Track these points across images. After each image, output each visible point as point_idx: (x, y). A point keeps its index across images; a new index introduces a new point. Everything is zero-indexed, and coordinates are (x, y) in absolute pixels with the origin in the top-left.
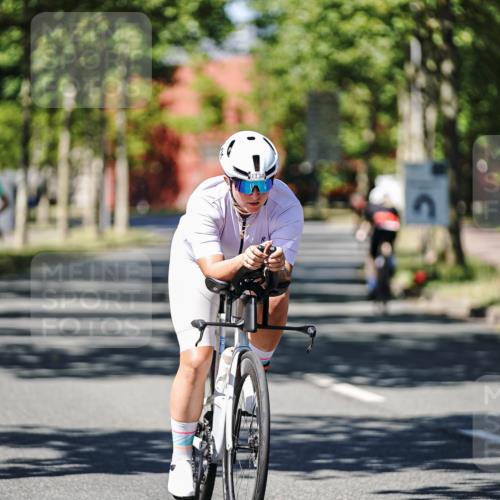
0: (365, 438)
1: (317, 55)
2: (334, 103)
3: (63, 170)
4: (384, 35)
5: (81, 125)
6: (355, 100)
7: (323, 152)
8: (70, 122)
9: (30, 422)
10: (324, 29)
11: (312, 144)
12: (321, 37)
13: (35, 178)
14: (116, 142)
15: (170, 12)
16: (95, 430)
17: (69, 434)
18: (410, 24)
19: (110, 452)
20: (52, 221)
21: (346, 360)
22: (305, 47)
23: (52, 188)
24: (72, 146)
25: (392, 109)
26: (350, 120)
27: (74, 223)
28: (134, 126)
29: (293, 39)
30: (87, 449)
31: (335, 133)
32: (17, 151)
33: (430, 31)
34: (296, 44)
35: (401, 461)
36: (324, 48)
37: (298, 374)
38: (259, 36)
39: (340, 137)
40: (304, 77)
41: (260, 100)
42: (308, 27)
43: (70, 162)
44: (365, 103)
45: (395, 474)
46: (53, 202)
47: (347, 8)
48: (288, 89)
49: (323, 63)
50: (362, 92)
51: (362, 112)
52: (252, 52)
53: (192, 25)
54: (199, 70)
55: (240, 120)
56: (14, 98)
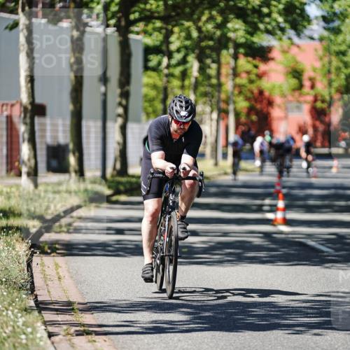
5: (202, 89)
8: (195, 87)
14: (227, 102)
15: (265, 10)
17: (195, 304)
19: (224, 316)
28: (239, 88)
30: (207, 314)
32: (160, 107)
38: (325, 28)
41: (329, 72)
52: (321, 39)
53: (280, 19)
54: (284, 52)
55: (313, 87)
56: (156, 69)
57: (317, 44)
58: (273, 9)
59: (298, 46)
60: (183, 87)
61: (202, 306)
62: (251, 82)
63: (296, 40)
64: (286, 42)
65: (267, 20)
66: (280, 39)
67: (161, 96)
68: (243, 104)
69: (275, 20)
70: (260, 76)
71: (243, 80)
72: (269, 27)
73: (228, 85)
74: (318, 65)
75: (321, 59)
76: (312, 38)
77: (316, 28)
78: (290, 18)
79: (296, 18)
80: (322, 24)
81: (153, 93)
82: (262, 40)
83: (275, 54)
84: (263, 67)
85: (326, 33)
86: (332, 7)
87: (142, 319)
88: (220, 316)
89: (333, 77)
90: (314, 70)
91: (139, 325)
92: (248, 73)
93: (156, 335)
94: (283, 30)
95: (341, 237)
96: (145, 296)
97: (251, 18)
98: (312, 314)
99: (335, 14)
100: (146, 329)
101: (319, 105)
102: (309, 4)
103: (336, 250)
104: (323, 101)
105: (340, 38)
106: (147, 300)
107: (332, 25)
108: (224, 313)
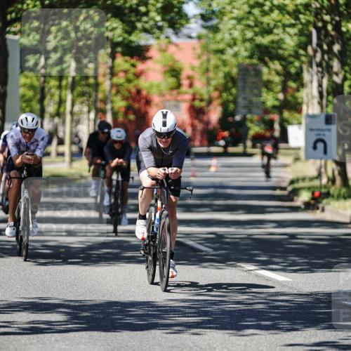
0: (278, 307)
2: (258, 73)
3: (68, 118)
4: (292, 26)
5: (79, 89)
6: (271, 71)
7: (249, 107)
8: (73, 87)
11: (240, 101)
13: (48, 125)
14: (104, 101)
15: (143, 9)
16: (90, 300)
17: (72, 304)
18: (312, 19)
19: (101, 316)
20: (61, 154)
21: (265, 253)
22: (236, 34)
23: (61, 134)
25: (298, 77)
26: (268, 85)
28: (117, 88)
30: (85, 314)
31: (259, 95)
32: (37, 107)
33: (325, 23)
35: (304, 323)
36: (249, 34)
37: (231, 263)
38: (206, 28)
39: (263, 98)
40: (236, 55)
41: (207, 70)
42: (239, 20)
43: (72, 113)
44: (278, 73)
45: (299, 332)
46: (61, 142)
48: (225, 63)
50: (277, 65)
51: (277, 79)
52: (199, 38)
53: (158, 18)
54: (163, 50)
55: (191, 85)
57: (194, 42)
58: (151, 7)
59: (176, 45)
60: (60, 87)
61: (79, 306)
62: (129, 81)
63: (174, 39)
64: (163, 41)
65: (145, 19)
66: (158, 38)
67: (38, 96)
68: (120, 104)
69: (153, 19)
70: (138, 75)
71: (120, 79)
72: (147, 26)
73: (106, 85)
74: (197, 63)
75: (199, 57)
76: (190, 37)
77: (195, 27)
78: (168, 17)
79: (174, 17)
80: (201, 22)
81: (30, 93)
82: (140, 39)
83: (153, 53)
84: (141, 66)
85: (204, 32)
86: (210, 5)
87: (19, 320)
88: (98, 316)
89: (211, 75)
90: (193, 68)
91: (16, 326)
92: (126, 72)
93: (33, 336)
94: (160, 28)
95: (220, 237)
96: (22, 296)
97: (128, 17)
98: (191, 313)
99: (213, 12)
100: (24, 329)
101: (197, 103)
102: (187, 3)
103: (215, 249)
104: (202, 100)
105: (219, 36)
106: (24, 300)
107: (210, 23)
108: (101, 313)
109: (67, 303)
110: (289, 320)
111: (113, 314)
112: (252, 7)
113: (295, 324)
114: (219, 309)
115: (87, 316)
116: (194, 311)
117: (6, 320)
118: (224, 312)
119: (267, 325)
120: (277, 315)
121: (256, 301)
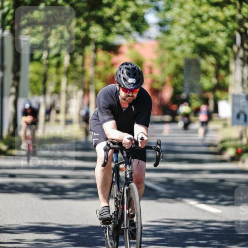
0: (211, 231)
1: (189, 40)
2: (198, 64)
3: (63, 96)
4: (223, 31)
5: (72, 74)
6: (208, 63)
7: (192, 88)
8: (67, 73)
9: (46, 221)
10: (193, 28)
11: (187, 84)
12: (192, 31)
13: (49, 100)
14: (90, 83)
15: (117, 18)
16: (78, 225)
17: (65, 227)
18: (236, 25)
19: (86, 236)
20: (58, 121)
21: (203, 192)
22: (183, 36)
23: (57, 105)
24: (67, 84)
25: (226, 67)
26: (205, 73)
27: (68, 122)
28: (98, 74)
29: (178, 32)
30: (74, 235)
31: (199, 79)
32: (41, 87)
33: (246, 29)
34: (179, 35)
35: (230, 242)
36: (192, 36)
37: (179, 199)
38: (161, 31)
39: (201, 81)
40: (183, 51)
41: (161, 62)
42: (185, 26)
43: (66, 92)
44: (213, 64)
46: (58, 112)
47: (205, 17)
48: (175, 57)
49: (192, 44)
50: (212, 59)
51: (211, 69)
52: (157, 39)
53: (127, 25)
54: (131, 47)
55: (151, 72)
56: (39, 60)
57: (153, 42)
58: (123, 17)
59: (141, 44)
60: (58, 73)
61: (70, 229)
62: (107, 69)
63: (139, 39)
65: (118, 25)
66: (127, 38)
67: (42, 78)
69: (123, 25)
71: (100, 68)
72: (121, 30)
73: (90, 71)
74: (155, 57)
75: (156, 52)
76: (150, 38)
77: (153, 31)
78: (136, 23)
79: (139, 24)
80: (159, 27)
81: (36, 77)
82: (115, 39)
83: (124, 49)
85: (160, 34)
86: (164, 15)
87: (28, 238)
88: (83, 236)
89: (165, 65)
90: (152, 60)
91: (25, 242)
92: (105, 63)
94: (129, 32)
96: (30, 221)
97: (107, 24)
98: (149, 234)
99: (167, 22)
101: (156, 86)
102: (148, 13)
103: (167, 189)
104: (158, 82)
105: (170, 38)
107: (163, 28)
108: (86, 234)
109: (62, 227)
110: (219, 240)
111: (94, 234)
112: (194, 17)
113: (223, 243)
114: (169, 232)
115: (76, 236)
116: (151, 233)
117: (18, 239)
118: (173, 234)
119: (203, 244)
120: (211, 236)
121: (196, 226)
